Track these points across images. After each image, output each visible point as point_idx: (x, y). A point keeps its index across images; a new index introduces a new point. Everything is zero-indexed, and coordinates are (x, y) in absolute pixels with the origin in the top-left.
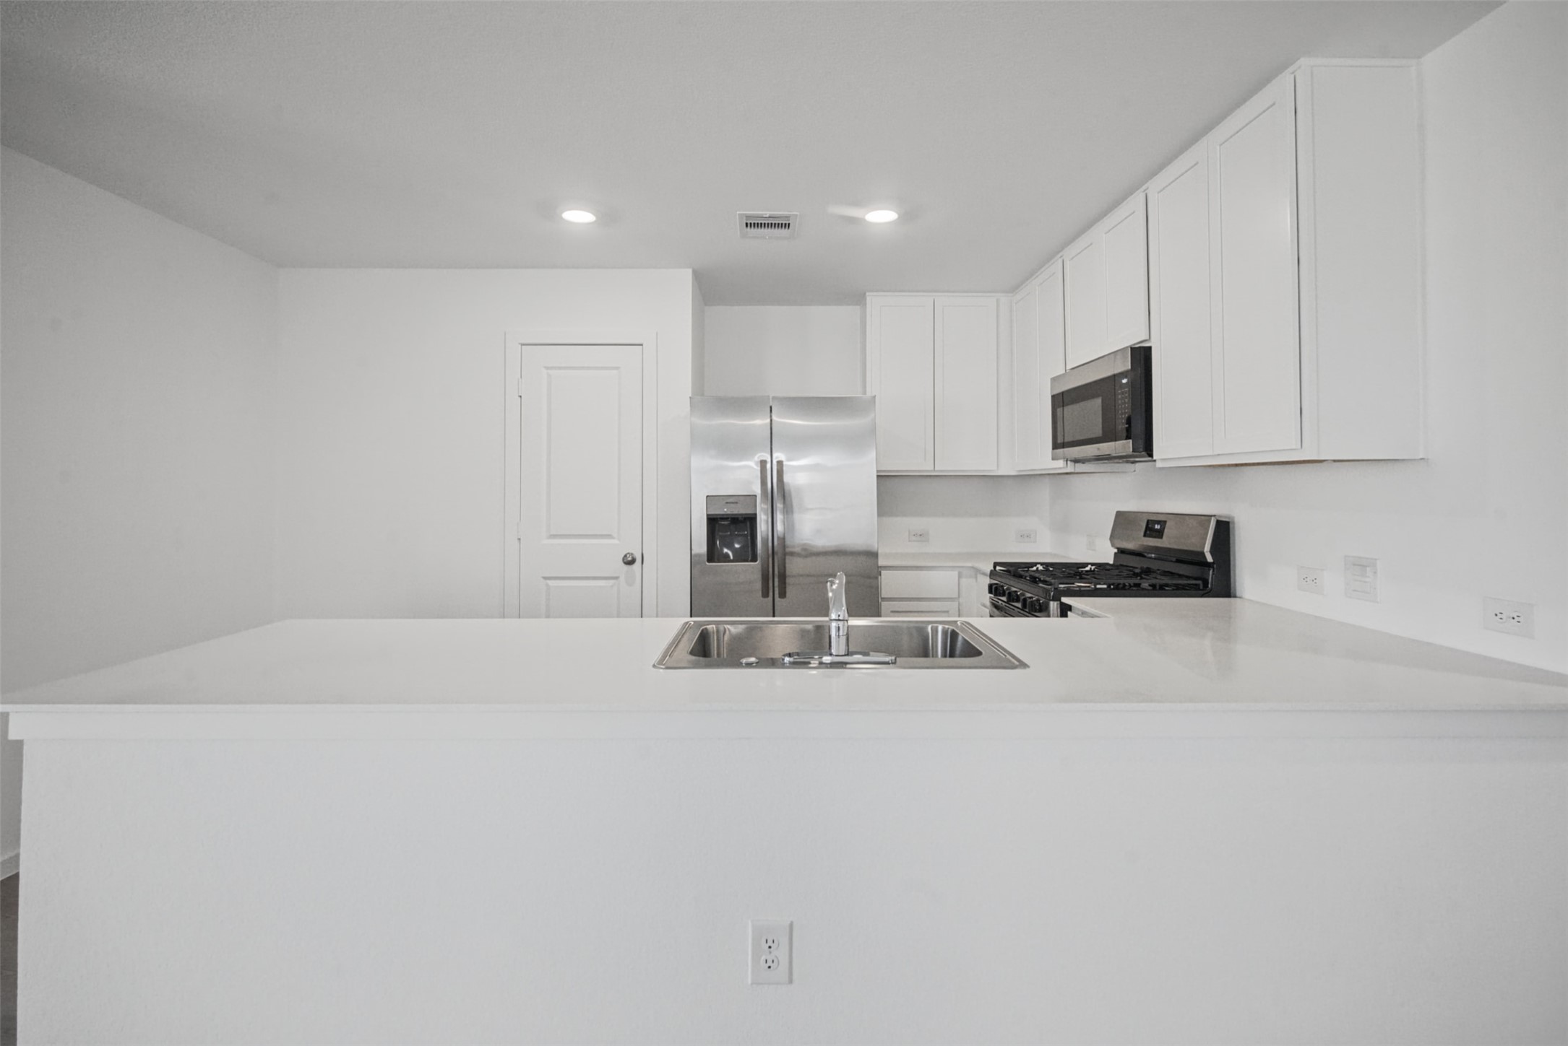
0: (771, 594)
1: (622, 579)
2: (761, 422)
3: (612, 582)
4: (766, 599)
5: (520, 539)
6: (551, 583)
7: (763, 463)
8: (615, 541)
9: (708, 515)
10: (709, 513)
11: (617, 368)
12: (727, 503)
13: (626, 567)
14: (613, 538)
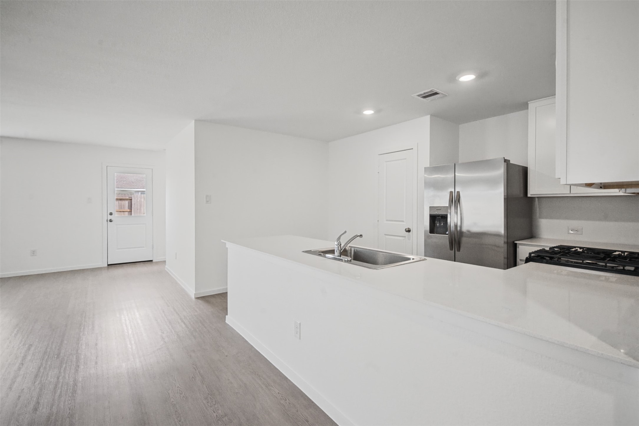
0: (454, 249)
1: (406, 237)
2: (451, 176)
3: (404, 238)
4: (451, 251)
5: (378, 221)
6: (387, 237)
7: (451, 192)
8: (404, 223)
9: (430, 214)
10: (431, 213)
11: (405, 159)
12: (437, 210)
13: (407, 233)
14: (404, 222)
